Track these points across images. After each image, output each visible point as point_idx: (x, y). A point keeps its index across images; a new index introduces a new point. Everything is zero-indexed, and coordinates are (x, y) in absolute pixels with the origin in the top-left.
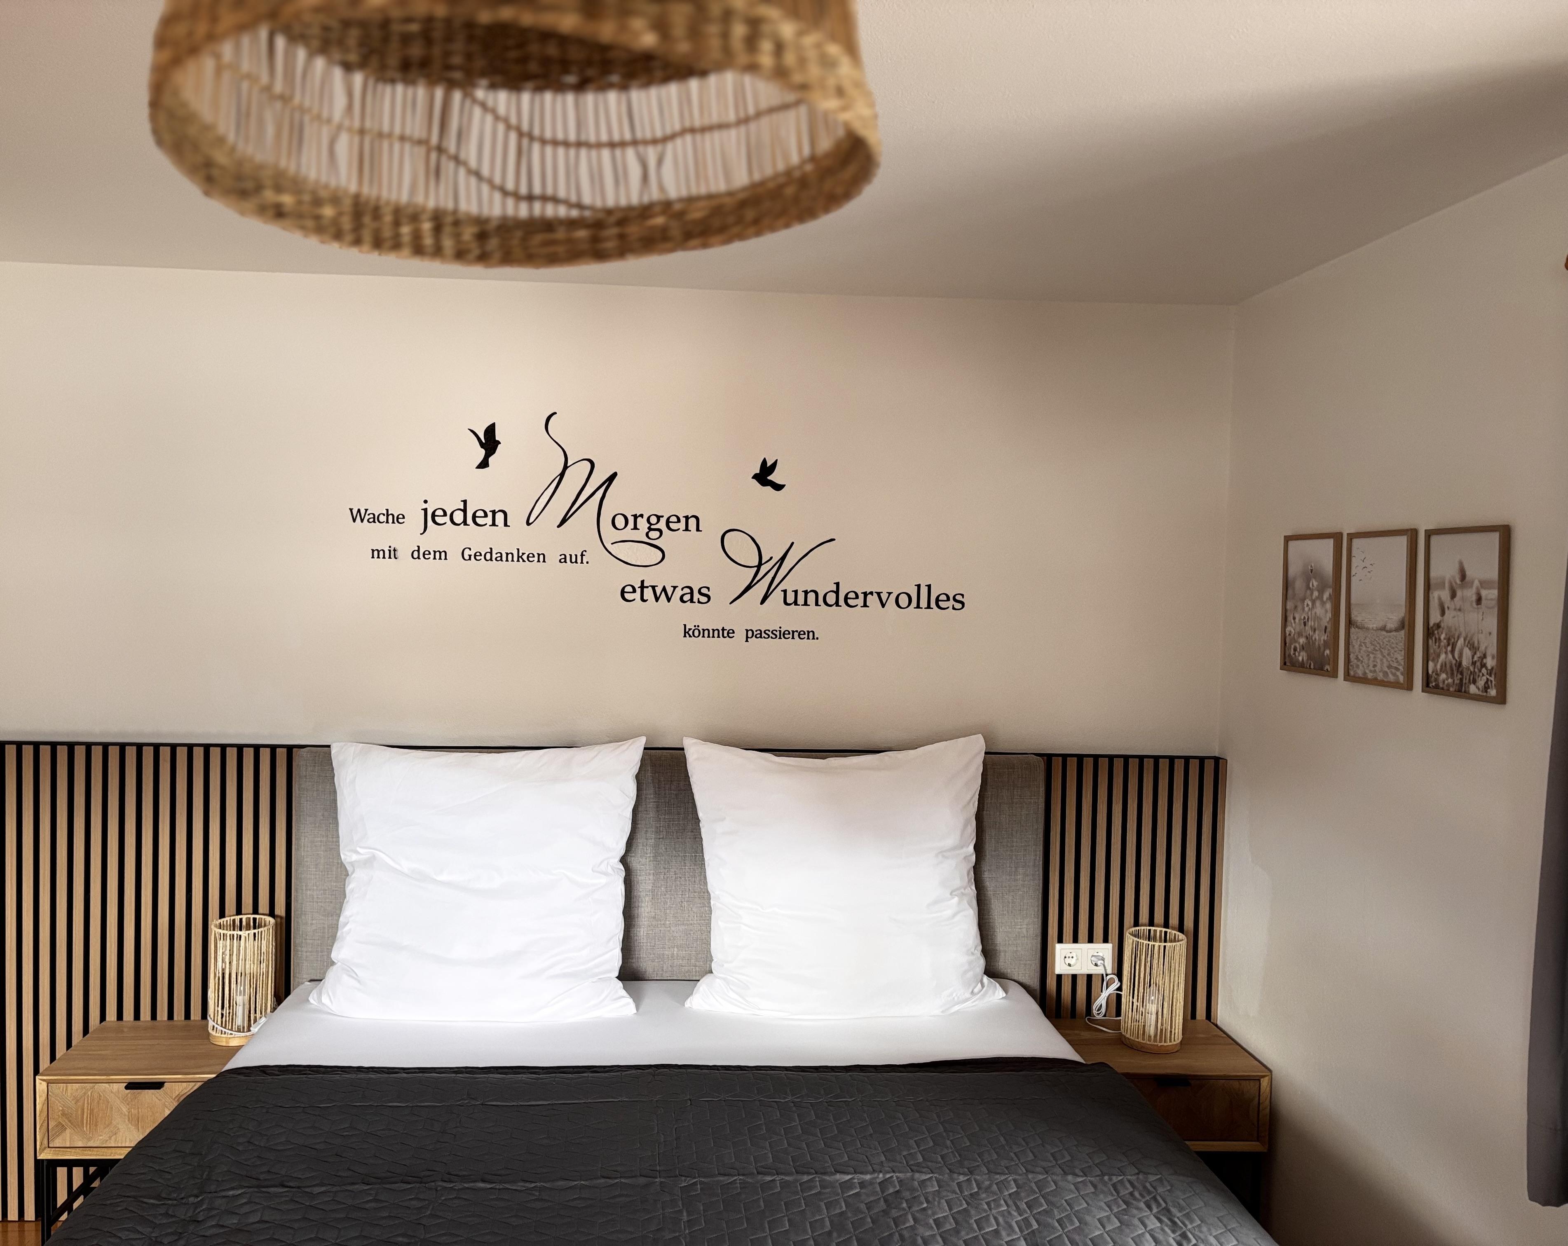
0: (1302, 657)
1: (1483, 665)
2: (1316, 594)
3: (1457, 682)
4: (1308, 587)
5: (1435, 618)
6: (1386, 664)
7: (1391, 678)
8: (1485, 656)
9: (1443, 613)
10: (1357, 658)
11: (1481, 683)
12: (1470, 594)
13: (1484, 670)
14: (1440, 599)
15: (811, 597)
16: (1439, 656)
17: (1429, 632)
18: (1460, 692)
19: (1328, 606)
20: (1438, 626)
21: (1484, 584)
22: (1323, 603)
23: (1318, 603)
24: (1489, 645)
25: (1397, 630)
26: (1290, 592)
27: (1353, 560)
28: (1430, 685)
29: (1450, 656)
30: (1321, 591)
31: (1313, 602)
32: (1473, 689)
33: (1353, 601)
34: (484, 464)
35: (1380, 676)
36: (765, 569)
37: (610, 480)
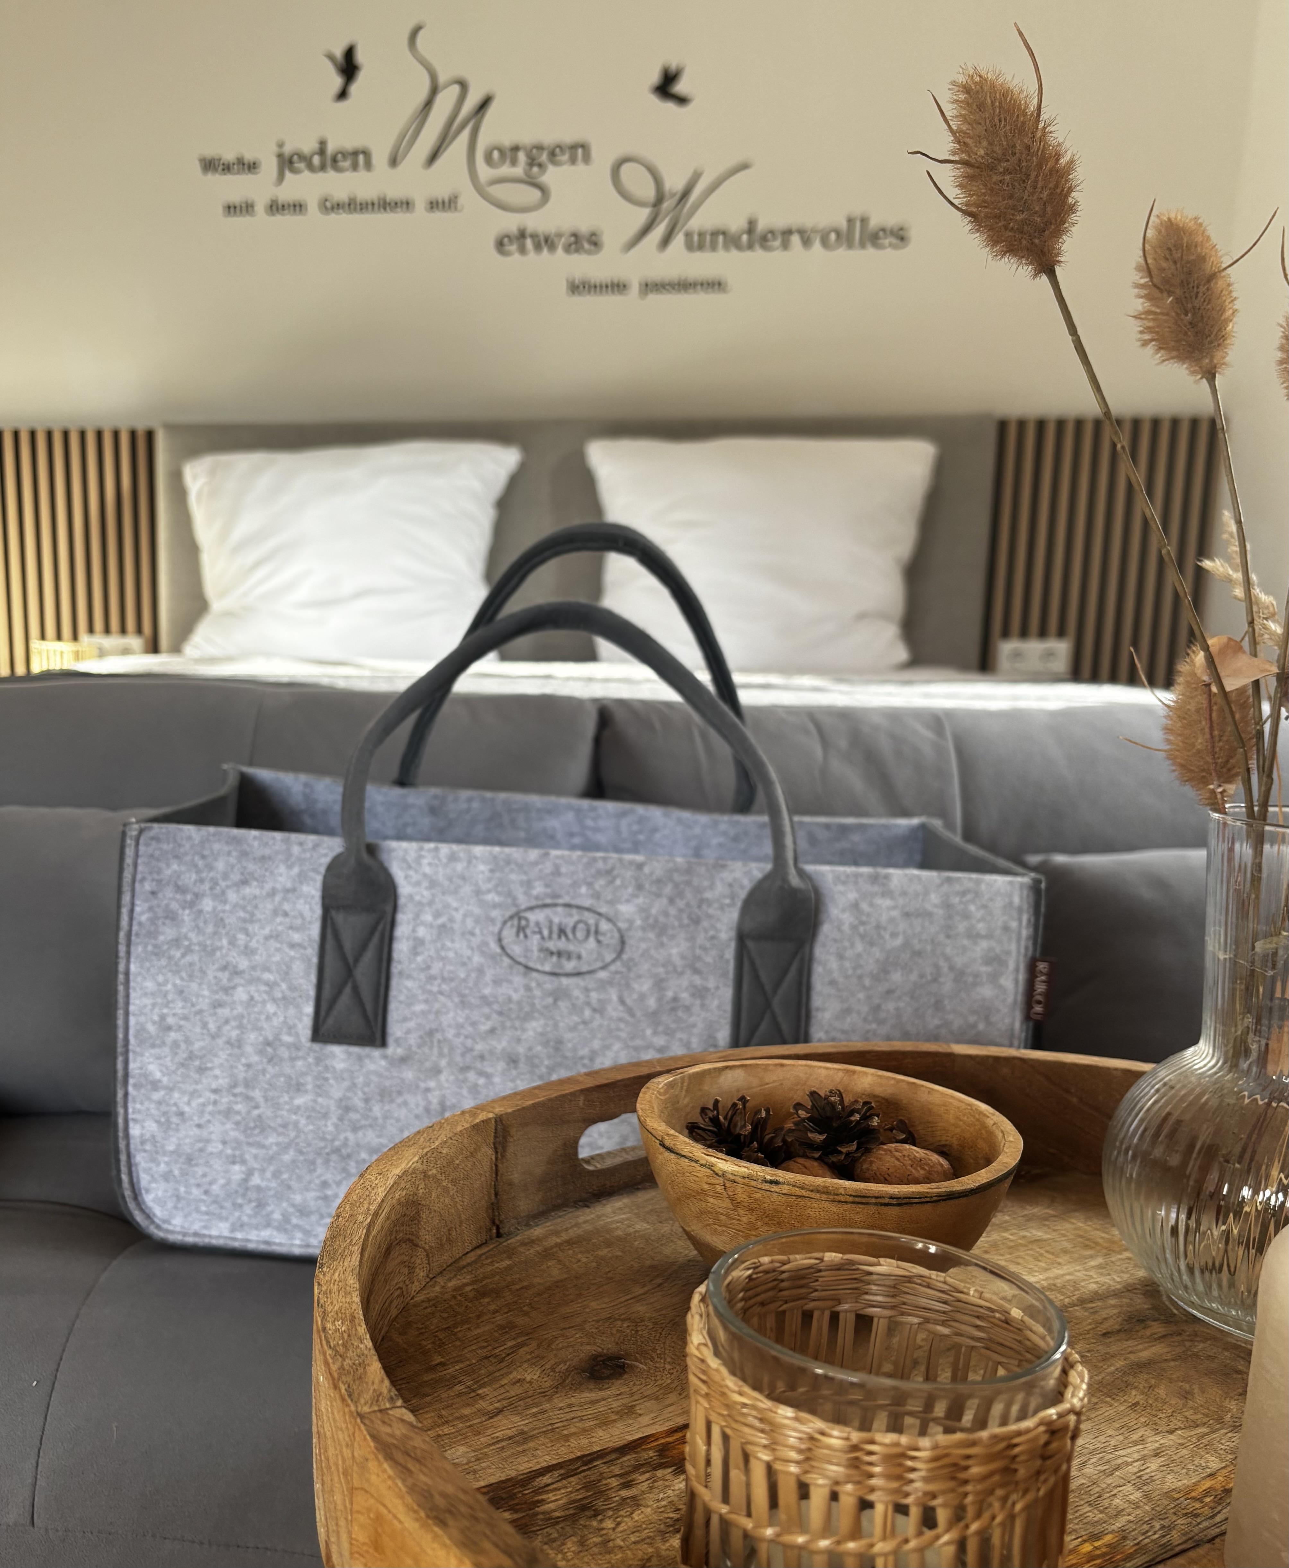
15: (720, 239)
34: (343, 95)
36: (666, 205)
37: (485, 104)
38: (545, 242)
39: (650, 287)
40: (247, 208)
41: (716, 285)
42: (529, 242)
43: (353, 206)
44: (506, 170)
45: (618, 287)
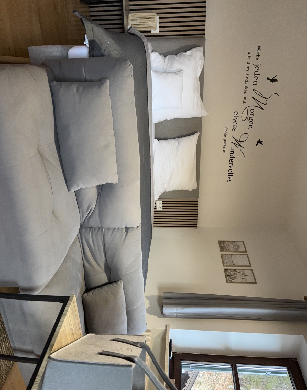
0: (222, 245)
1: (232, 279)
2: (235, 248)
3: (228, 275)
4: (235, 246)
6: (227, 262)
7: (224, 263)
8: (234, 280)
9: (239, 272)
10: (226, 256)
11: (229, 279)
12: (244, 277)
13: (231, 280)
14: (241, 272)
15: (232, 152)
16: (231, 272)
17: (235, 270)
18: (226, 276)
19: (233, 250)
20: (236, 271)
21: (246, 279)
22: (233, 249)
23: (233, 248)
24: (236, 280)
25: (233, 264)
26: (233, 242)
27: (243, 255)
28: (226, 270)
29: (232, 274)
30: (235, 249)
31: (233, 247)
32: (228, 278)
33: (236, 255)
35: (224, 261)
36: (239, 142)
37: (262, 109)
39: (225, 140)
41: (224, 152)
42: (236, 118)
44: (249, 113)
45: (226, 135)
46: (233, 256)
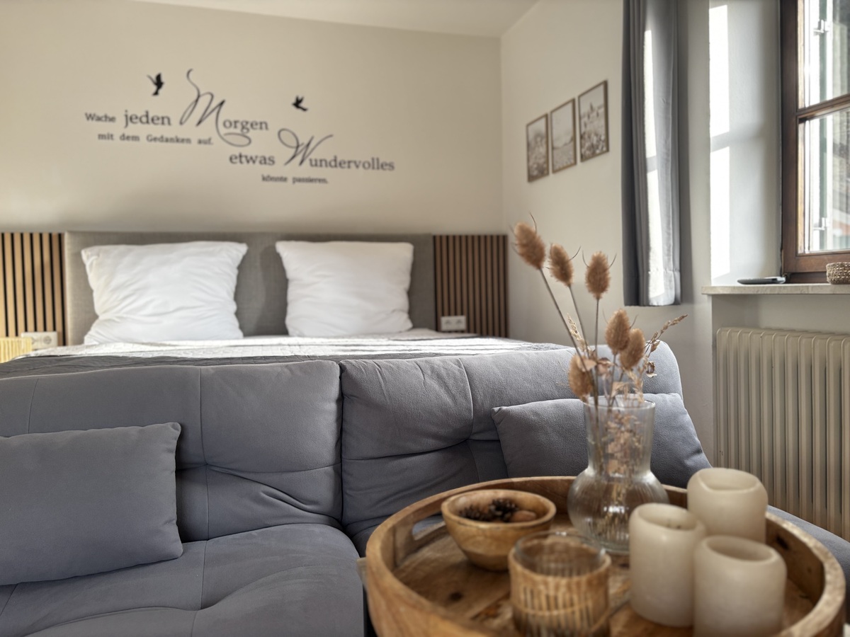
0: (535, 173)
2: (539, 143)
3: (592, 151)
4: (536, 142)
5: (583, 130)
6: (566, 159)
7: (569, 163)
8: (601, 136)
9: (586, 127)
10: (556, 162)
11: (600, 148)
12: (595, 114)
13: (601, 142)
14: (584, 121)
15: (323, 163)
16: (585, 145)
17: (582, 137)
18: (594, 155)
19: (545, 145)
20: (584, 133)
21: (599, 108)
22: (542, 146)
24: (602, 131)
25: (570, 142)
26: (530, 148)
27: (553, 122)
28: (583, 158)
29: (589, 143)
30: (541, 141)
31: (539, 147)
32: (598, 152)
33: (553, 139)
34: (156, 93)
35: (565, 165)
36: (300, 148)
37: (222, 103)
38: (251, 160)
39: (296, 180)
40: (111, 137)
41: (323, 181)
42: (244, 159)
43: (162, 139)
44: (232, 130)
45: (284, 179)
46: (556, 144)
